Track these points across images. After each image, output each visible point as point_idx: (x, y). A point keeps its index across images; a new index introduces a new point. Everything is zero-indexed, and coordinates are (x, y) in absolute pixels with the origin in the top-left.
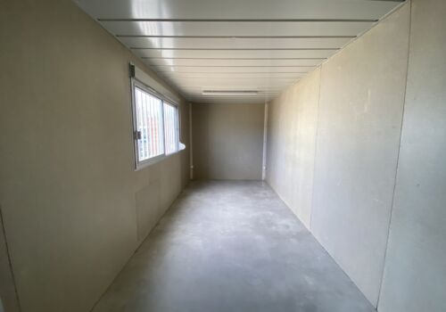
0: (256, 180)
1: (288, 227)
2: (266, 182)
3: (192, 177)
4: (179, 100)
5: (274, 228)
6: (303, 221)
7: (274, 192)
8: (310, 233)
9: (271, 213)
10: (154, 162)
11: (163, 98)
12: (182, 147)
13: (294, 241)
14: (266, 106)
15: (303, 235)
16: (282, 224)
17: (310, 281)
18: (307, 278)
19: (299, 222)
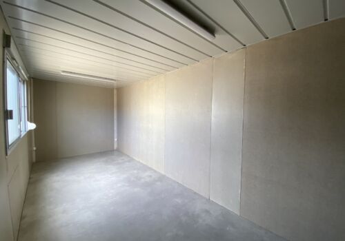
0: (108, 151)
2: (118, 150)
3: (34, 160)
6: (157, 170)
7: (128, 156)
8: (165, 176)
13: (158, 183)
15: (162, 178)
16: (146, 176)
17: (179, 201)
18: (177, 200)
19: (155, 171)
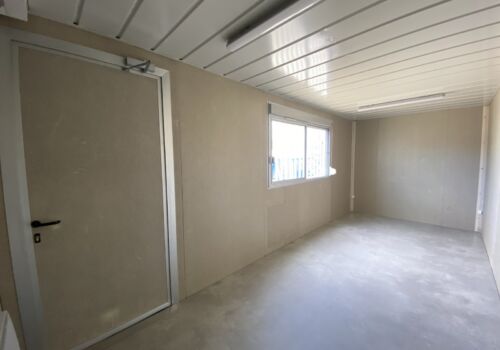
1: (467, 301)
2: (480, 235)
3: (352, 209)
4: (330, 122)
5: (437, 295)
9: (448, 277)
10: (290, 184)
11: (306, 123)
12: (333, 172)
14: (485, 109)
16: (458, 295)
